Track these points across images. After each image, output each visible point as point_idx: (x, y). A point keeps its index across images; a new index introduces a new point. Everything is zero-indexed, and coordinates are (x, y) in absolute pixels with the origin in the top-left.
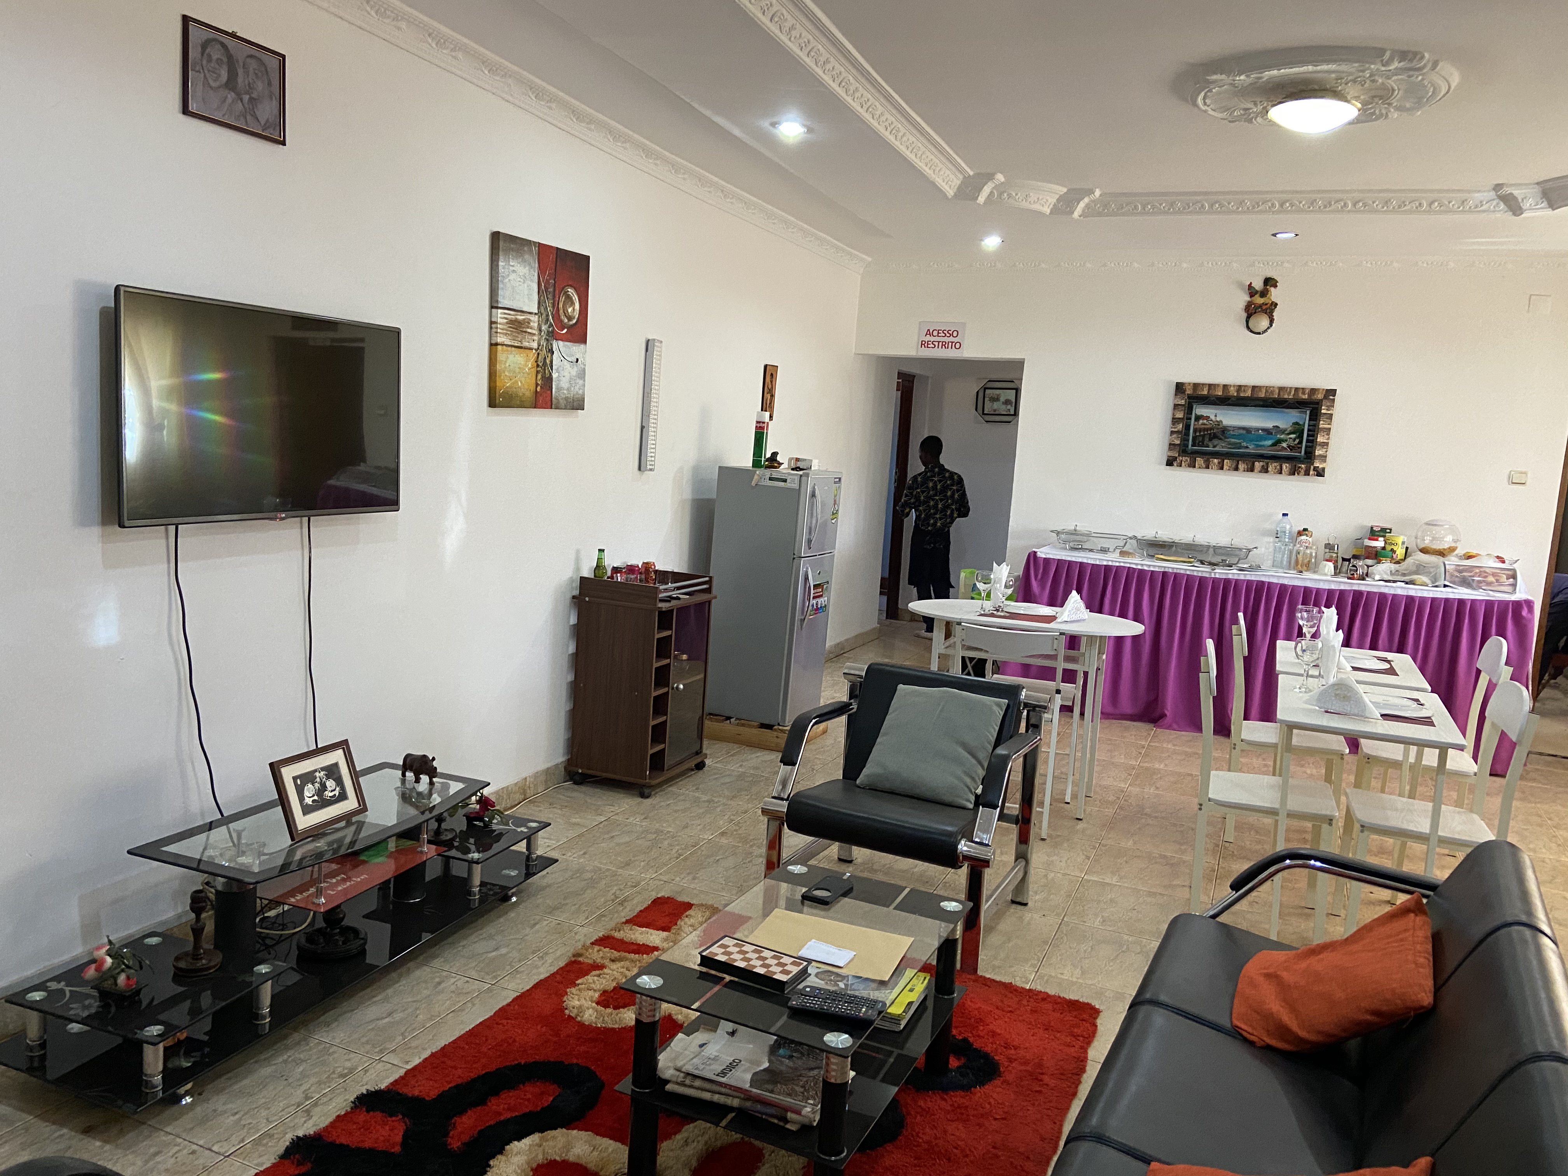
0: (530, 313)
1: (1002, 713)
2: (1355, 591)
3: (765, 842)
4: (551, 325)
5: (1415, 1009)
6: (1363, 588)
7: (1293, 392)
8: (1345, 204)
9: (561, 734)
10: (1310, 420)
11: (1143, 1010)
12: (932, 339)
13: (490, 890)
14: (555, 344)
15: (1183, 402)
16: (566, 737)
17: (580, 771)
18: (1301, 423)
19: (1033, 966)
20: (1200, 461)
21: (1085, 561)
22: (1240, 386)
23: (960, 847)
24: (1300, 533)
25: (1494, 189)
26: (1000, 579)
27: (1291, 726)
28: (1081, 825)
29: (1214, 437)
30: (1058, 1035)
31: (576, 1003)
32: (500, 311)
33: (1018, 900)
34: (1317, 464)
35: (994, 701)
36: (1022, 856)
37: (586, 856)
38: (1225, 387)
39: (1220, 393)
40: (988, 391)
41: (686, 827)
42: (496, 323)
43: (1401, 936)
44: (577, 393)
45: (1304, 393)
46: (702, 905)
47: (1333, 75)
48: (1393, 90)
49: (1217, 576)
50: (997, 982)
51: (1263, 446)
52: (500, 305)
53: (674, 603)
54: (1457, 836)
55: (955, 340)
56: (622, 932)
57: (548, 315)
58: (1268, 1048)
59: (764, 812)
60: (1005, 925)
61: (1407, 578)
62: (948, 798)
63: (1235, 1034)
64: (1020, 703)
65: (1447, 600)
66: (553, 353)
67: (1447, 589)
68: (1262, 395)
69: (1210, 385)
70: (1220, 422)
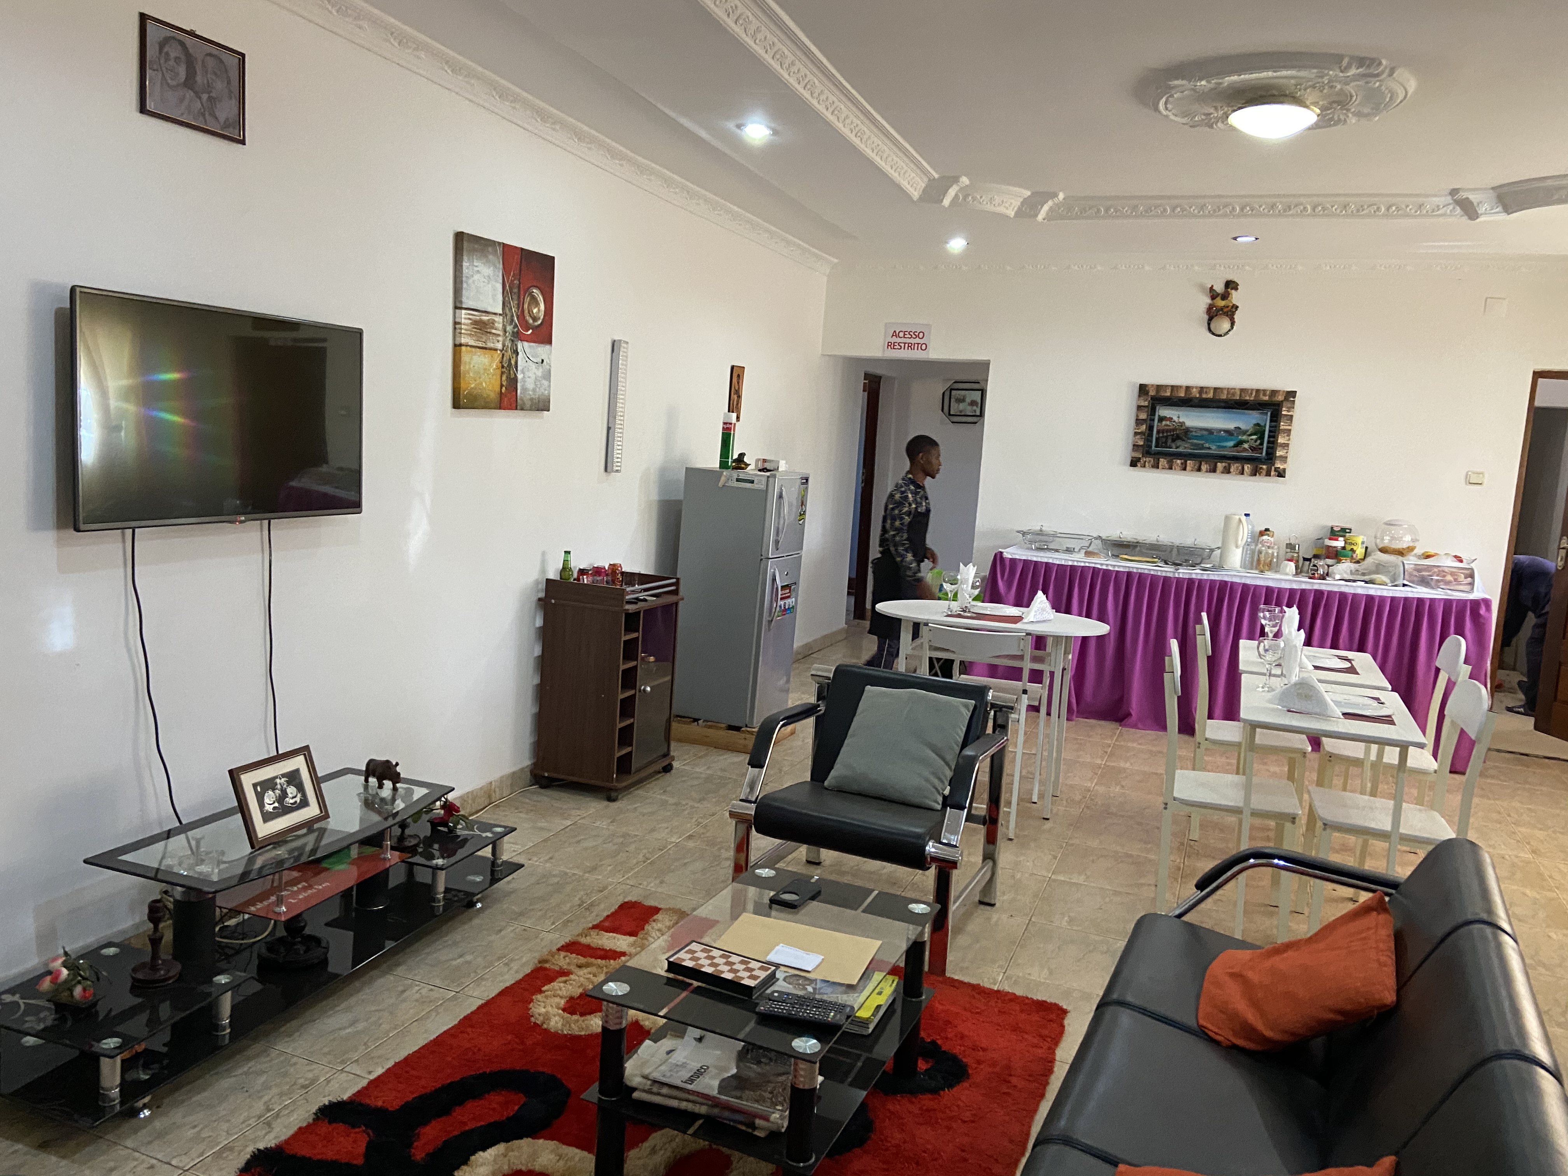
0: (495, 314)
1: (969, 714)
2: (1316, 591)
3: (733, 845)
4: (516, 326)
5: (1378, 1008)
6: (1323, 588)
7: (1254, 394)
8: (1305, 208)
9: (527, 739)
10: (1271, 421)
11: (1111, 1010)
12: (899, 340)
13: (455, 896)
14: (520, 345)
15: (1146, 404)
16: (532, 740)
17: (546, 775)
18: (1262, 424)
19: (1001, 967)
20: (1163, 462)
21: (1051, 561)
22: (1202, 388)
23: (927, 848)
24: (1262, 534)
25: (1450, 194)
26: (967, 580)
27: (1254, 726)
28: (1048, 825)
29: (1178, 437)
30: (1026, 1036)
31: (543, 1010)
32: (464, 312)
33: (986, 900)
34: (1278, 465)
35: (962, 703)
36: (989, 857)
37: (553, 861)
38: (1188, 388)
39: (1182, 395)
40: (954, 392)
41: (653, 830)
42: (460, 323)
43: (1364, 935)
44: (543, 394)
46: (670, 909)
47: (1293, 81)
48: (1351, 96)
49: (1181, 576)
50: (965, 983)
52: (464, 306)
53: (641, 604)
54: (1417, 834)
55: (921, 341)
56: (588, 938)
57: (512, 316)
58: (1234, 1047)
59: (732, 815)
60: (973, 926)
61: (1367, 578)
62: (917, 800)
63: (1201, 1034)
64: (987, 703)
65: (1406, 599)
66: (518, 354)
67: (1406, 588)
68: (1224, 397)
69: (1172, 386)
70: (1182, 424)
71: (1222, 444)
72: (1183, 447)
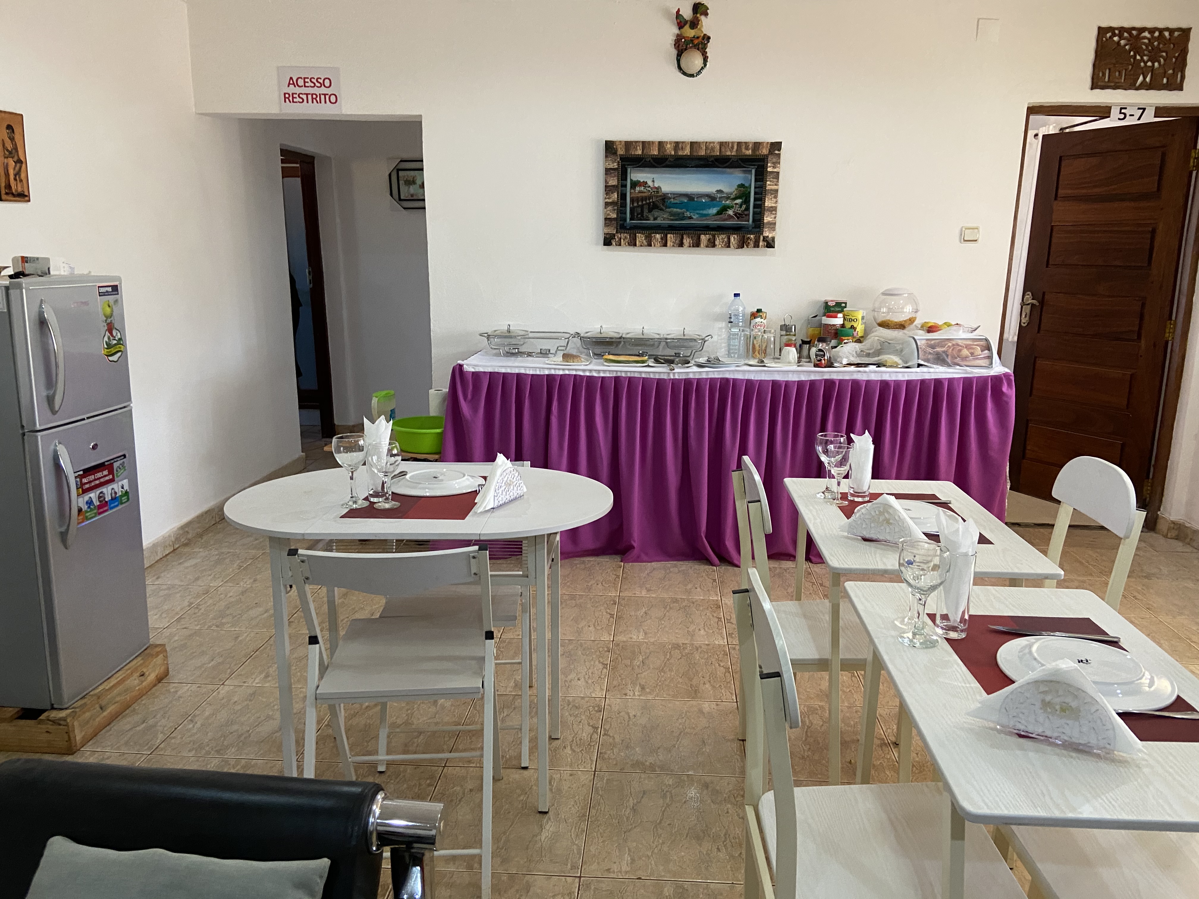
2: (826, 381)
6: (835, 377)
7: (735, 147)
10: (756, 181)
12: (298, 90)
15: (615, 165)
18: (747, 185)
20: (640, 238)
21: (522, 371)
22: (677, 143)
24: (754, 315)
29: (653, 207)
34: (767, 233)
38: (661, 144)
39: (656, 153)
45: (747, 148)
49: (677, 377)
51: (707, 215)
55: (329, 91)
61: (875, 360)
65: (923, 382)
67: (921, 369)
68: (702, 153)
69: (643, 143)
70: (659, 188)
71: (705, 212)
72: (662, 219)
